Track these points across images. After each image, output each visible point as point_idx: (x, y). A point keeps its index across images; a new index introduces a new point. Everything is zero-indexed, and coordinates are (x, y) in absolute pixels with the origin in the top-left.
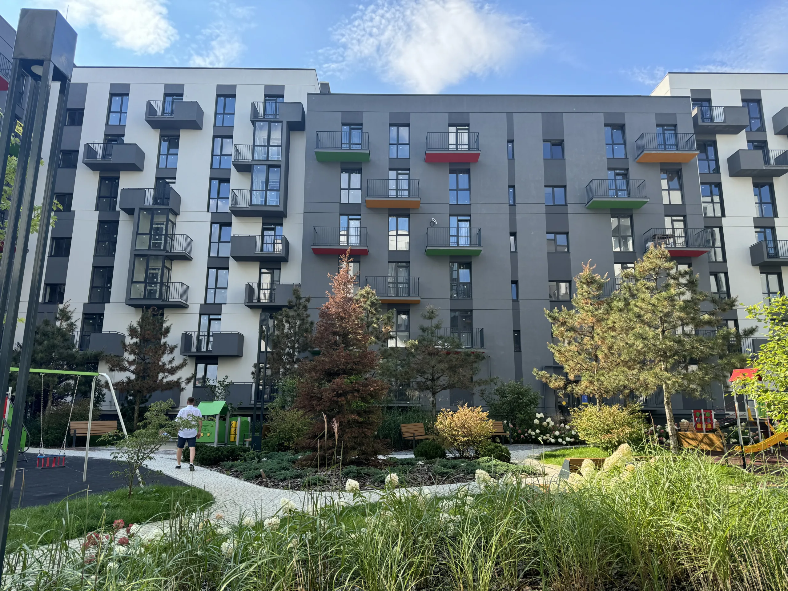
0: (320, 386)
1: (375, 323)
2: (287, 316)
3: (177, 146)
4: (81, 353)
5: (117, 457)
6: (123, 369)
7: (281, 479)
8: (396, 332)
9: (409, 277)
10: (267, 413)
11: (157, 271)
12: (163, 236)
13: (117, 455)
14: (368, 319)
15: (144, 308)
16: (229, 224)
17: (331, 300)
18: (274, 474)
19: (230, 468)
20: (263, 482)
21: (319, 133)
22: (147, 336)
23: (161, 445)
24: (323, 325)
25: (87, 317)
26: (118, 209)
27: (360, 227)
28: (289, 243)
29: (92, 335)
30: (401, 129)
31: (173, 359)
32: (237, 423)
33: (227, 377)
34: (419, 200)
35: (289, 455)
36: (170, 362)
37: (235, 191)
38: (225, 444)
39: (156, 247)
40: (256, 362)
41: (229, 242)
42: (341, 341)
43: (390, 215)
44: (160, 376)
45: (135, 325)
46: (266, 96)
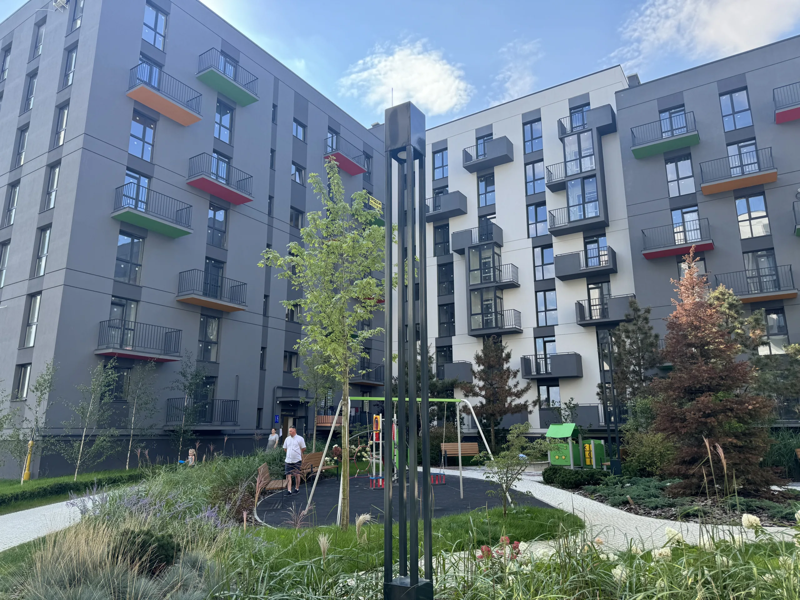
0: (681, 405)
1: (738, 329)
2: (627, 331)
3: (493, 183)
4: (440, 382)
5: (489, 477)
6: (476, 395)
7: (652, 507)
8: (768, 335)
9: (776, 267)
10: (622, 435)
11: (490, 302)
12: (492, 269)
13: (489, 475)
14: (727, 325)
15: (486, 338)
16: (550, 246)
17: (678, 308)
18: (643, 501)
19: (594, 492)
20: (632, 508)
21: (634, 130)
22: (491, 363)
23: (526, 467)
24: (674, 338)
25: (439, 350)
26: (451, 252)
27: (699, 220)
28: (615, 253)
29: (446, 365)
30: (736, 95)
31: (518, 383)
32: (591, 446)
33: (572, 399)
34: (775, 170)
35: (654, 482)
36: (516, 386)
37: (552, 212)
38: (582, 468)
39: (487, 280)
40: (600, 382)
41: (552, 263)
42: (699, 354)
43: (737, 198)
44: (509, 399)
45: (480, 353)
46: (571, 109)
